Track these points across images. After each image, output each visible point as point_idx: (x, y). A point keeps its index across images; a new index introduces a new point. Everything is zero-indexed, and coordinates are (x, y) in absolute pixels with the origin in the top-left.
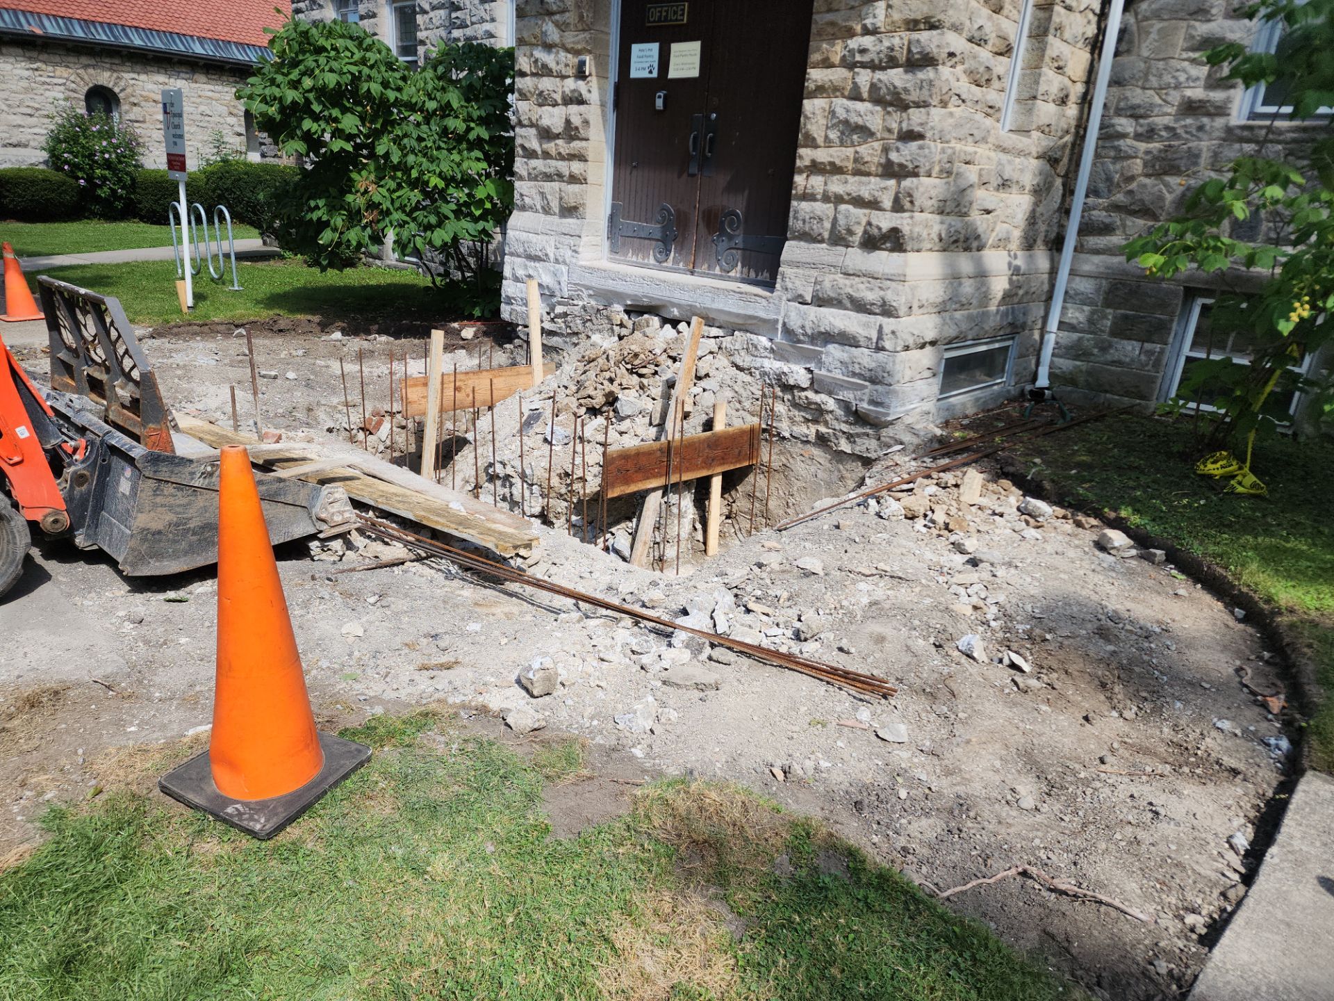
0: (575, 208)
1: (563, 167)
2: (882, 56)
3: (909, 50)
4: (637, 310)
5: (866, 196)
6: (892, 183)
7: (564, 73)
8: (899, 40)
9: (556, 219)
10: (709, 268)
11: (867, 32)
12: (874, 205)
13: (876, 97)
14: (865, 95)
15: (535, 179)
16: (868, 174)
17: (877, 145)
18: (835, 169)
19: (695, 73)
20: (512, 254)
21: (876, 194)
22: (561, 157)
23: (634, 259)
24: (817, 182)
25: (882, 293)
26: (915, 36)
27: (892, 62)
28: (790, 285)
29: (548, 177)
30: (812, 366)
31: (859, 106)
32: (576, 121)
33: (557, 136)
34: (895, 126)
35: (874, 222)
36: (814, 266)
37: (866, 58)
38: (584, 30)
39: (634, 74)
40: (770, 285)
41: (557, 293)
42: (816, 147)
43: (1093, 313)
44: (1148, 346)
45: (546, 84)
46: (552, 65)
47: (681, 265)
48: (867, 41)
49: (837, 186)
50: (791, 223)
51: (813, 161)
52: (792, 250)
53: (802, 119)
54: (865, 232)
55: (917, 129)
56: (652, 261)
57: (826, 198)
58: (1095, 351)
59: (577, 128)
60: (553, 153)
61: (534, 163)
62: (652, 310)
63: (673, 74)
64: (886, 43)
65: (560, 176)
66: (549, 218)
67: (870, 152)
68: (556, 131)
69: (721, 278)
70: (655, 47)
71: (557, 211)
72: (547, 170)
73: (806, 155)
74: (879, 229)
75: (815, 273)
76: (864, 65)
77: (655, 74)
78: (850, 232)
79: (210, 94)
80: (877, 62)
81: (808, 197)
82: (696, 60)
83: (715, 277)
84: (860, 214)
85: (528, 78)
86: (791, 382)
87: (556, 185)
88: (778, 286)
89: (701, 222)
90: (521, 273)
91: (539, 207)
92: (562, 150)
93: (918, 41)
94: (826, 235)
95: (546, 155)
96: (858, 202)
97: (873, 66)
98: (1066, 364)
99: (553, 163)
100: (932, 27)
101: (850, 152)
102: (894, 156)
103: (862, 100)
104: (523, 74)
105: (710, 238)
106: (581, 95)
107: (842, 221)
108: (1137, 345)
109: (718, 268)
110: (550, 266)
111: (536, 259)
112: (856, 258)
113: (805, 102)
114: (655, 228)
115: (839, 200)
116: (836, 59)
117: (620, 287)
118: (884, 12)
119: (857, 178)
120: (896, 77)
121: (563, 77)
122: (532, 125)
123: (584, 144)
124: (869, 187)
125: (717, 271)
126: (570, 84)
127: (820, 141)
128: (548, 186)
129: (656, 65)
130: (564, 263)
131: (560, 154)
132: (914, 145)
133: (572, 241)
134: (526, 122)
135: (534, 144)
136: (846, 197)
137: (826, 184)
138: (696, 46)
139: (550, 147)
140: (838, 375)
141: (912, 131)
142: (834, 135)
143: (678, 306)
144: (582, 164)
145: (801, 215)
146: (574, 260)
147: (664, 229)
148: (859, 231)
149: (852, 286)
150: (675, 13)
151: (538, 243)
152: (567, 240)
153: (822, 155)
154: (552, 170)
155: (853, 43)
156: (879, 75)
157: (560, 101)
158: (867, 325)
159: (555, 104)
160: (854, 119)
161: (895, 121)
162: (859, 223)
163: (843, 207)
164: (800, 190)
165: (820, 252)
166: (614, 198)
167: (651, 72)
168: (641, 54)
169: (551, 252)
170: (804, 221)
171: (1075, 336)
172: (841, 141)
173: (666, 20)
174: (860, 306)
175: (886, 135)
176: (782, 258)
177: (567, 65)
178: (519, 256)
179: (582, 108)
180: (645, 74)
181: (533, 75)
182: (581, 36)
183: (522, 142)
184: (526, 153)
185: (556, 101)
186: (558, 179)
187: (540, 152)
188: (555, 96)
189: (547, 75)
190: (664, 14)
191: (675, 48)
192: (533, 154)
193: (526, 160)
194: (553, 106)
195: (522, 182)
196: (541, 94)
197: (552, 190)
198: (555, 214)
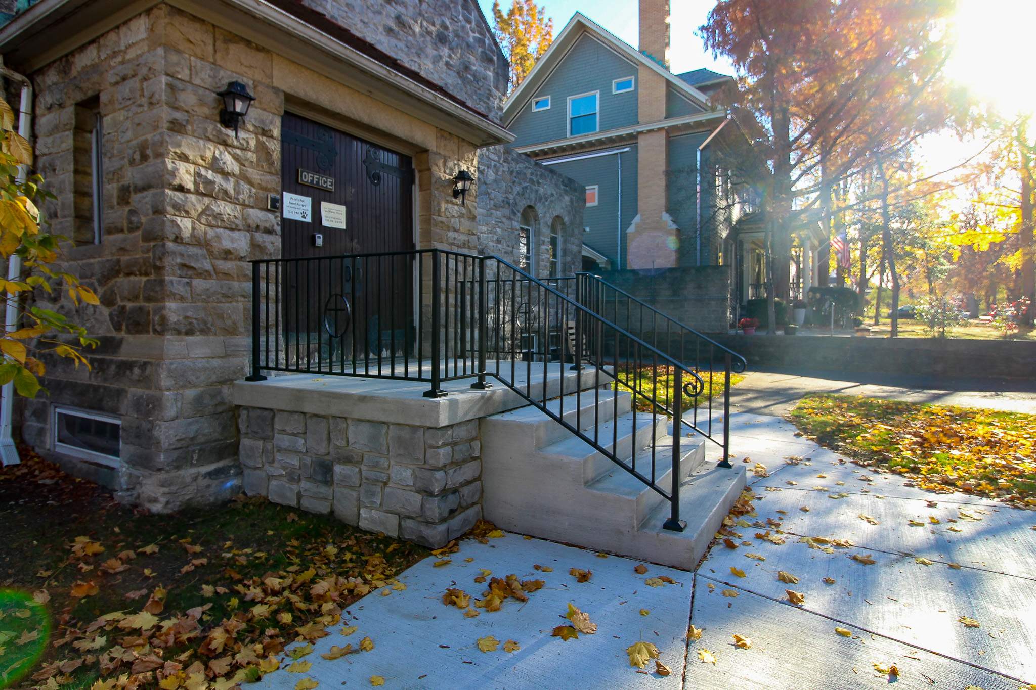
1: (251, 288)
7: (247, 202)
15: (207, 300)
19: (342, 226)
22: (248, 279)
29: (227, 298)
33: (240, 259)
38: (271, 173)
39: (285, 215)
45: (220, 207)
46: (232, 192)
60: (234, 273)
63: (325, 223)
65: (246, 297)
66: (233, 339)
68: (238, 254)
70: (308, 200)
71: (242, 330)
72: (226, 290)
77: (308, 219)
82: (343, 217)
85: (191, 195)
87: (240, 306)
92: (248, 272)
95: (224, 276)
99: (236, 284)
106: (273, 226)
121: (245, 206)
122: (199, 244)
126: (258, 215)
128: (229, 308)
129: (309, 213)
131: (245, 276)
134: (188, 240)
135: (206, 264)
138: (340, 209)
139: (231, 268)
150: (325, 182)
154: (235, 291)
155: (451, 234)
157: (241, 227)
159: (236, 229)
167: (302, 217)
168: (294, 202)
173: (317, 183)
179: (272, 237)
180: (299, 218)
182: (268, 177)
183: (183, 262)
184: (190, 273)
185: (237, 225)
186: (243, 299)
187: (213, 273)
188: (237, 221)
189: (223, 200)
190: (315, 180)
191: (325, 206)
192: (204, 275)
193: (187, 280)
194: (232, 230)
195: (185, 304)
196: (218, 216)
197: (236, 310)
198: (240, 334)
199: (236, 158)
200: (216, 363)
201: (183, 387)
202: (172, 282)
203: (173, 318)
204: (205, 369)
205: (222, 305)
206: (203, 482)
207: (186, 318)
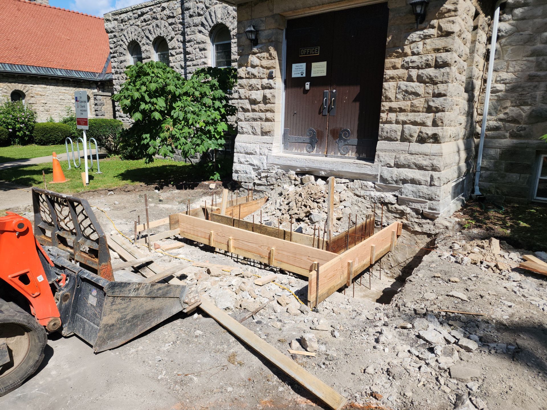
0: (269, 132)
1: (263, 115)
2: (422, 63)
3: (436, 61)
4: (302, 173)
5: (419, 121)
6: (432, 115)
7: (262, 77)
8: (431, 57)
9: (260, 137)
10: (335, 153)
11: (413, 54)
12: (423, 124)
13: (420, 79)
14: (415, 80)
15: (248, 120)
16: (419, 112)
17: (423, 100)
18: (401, 110)
19: (324, 74)
20: (238, 152)
21: (424, 120)
22: (262, 111)
23: (296, 151)
24: (392, 116)
25: (431, 161)
26: (439, 55)
27: (428, 66)
28: (382, 160)
29: (255, 120)
30: (397, 193)
31: (412, 84)
32: (269, 96)
33: (259, 103)
34: (431, 92)
35: (424, 131)
36: (394, 151)
37: (414, 65)
38: (272, 59)
39: (294, 76)
40: (372, 160)
41: (262, 168)
42: (391, 101)
43: (496, 162)
44: (523, 175)
45: (253, 81)
46: (256, 74)
47: (320, 153)
48: (415, 58)
49: (402, 117)
50: (380, 133)
51: (390, 108)
52: (381, 145)
53: (383, 90)
54: (419, 136)
55: (443, 92)
56: (305, 152)
57: (397, 122)
58: (499, 178)
59: (269, 99)
60: (257, 109)
61: (247, 114)
62: (310, 173)
63: (313, 75)
64: (424, 58)
65: (261, 119)
66: (255, 136)
67: (419, 102)
68: (258, 100)
69: (341, 157)
70: (304, 65)
71: (260, 133)
72: (255, 117)
73: (386, 105)
74: (427, 134)
75: (394, 154)
76: (413, 68)
77: (304, 75)
78: (411, 136)
79: (64, 91)
80: (420, 66)
81: (388, 122)
82: (325, 69)
83: (338, 157)
84: (417, 129)
85: (244, 80)
86: (387, 201)
87: (259, 123)
88: (376, 160)
89: (329, 135)
90: (242, 160)
91: (250, 132)
92: (262, 108)
93: (441, 57)
94: (399, 138)
95: (254, 110)
96: (415, 123)
97: (418, 68)
98: (486, 184)
99: (257, 114)
100: (447, 51)
101: (409, 103)
102: (431, 104)
103: (413, 81)
104: (241, 78)
105: (335, 141)
106: (271, 85)
107: (407, 132)
108: (518, 175)
109: (339, 153)
110: (257, 156)
111: (251, 154)
112: (415, 147)
113: (384, 83)
114: (307, 138)
115: (404, 123)
116: (399, 66)
117: (294, 164)
118: (422, 46)
119: (413, 113)
120: (431, 72)
121: (261, 78)
122: (246, 98)
123: (273, 105)
124: (420, 117)
125: (339, 154)
126: (265, 81)
127: (393, 99)
128: (255, 123)
129: (305, 72)
130: (265, 155)
131: (261, 110)
132: (441, 99)
133: (268, 146)
134: (243, 97)
135: (248, 106)
136: (408, 122)
137: (397, 116)
138: (325, 63)
139: (256, 107)
140: (411, 197)
141: (441, 93)
142: (400, 96)
143: (325, 171)
144: (272, 113)
145: (385, 130)
146: (270, 154)
147: (311, 138)
148: (416, 135)
149: (415, 159)
150: (314, 51)
151: (251, 148)
152: (266, 145)
153: (394, 105)
154: (257, 117)
155: (408, 59)
156: (421, 71)
157: (260, 88)
158: (424, 175)
159: (258, 89)
160: (410, 89)
161: (431, 89)
162: (416, 132)
163: (406, 126)
164: (384, 120)
165: (398, 145)
166: (285, 127)
167: (302, 75)
168: (297, 68)
169: (258, 151)
170: (387, 133)
171: (488, 172)
172: (404, 99)
173: (309, 54)
174: (420, 168)
175: (427, 95)
176: (377, 148)
177: (263, 74)
178: (241, 153)
179: (271, 90)
180: (300, 76)
181: (246, 78)
182: (271, 61)
183: (241, 106)
184: (244, 110)
185: (258, 88)
187: (250, 110)
188: (258, 86)
189: (254, 78)
190: (308, 51)
191: (314, 65)
192: (247, 111)
193: (243, 113)
194: (257, 90)
195: (242, 123)
196: (251, 86)
197: (257, 125)
198: (259, 135)
199: (258, 57)
202: (239, 114)
203: (239, 128)
205: (253, 122)
207: (242, 127)
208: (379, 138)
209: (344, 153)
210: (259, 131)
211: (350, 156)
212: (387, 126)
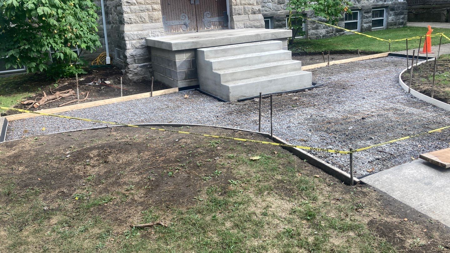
1: (149, 7)
5: (251, 3)
9: (150, 24)
10: (203, 29)
12: (253, 4)
15: (135, 12)
21: (253, 2)
23: (174, 32)
24: (238, 1)
29: (142, 11)
35: (254, 8)
36: (242, 20)
40: (232, 28)
49: (243, 1)
50: (233, 11)
52: (235, 18)
54: (252, 11)
56: (181, 30)
57: (241, 4)
60: (143, 2)
61: (134, 7)
66: (145, 24)
69: (207, 31)
71: (148, 21)
72: (141, 9)
74: (256, 9)
75: (243, 22)
78: (248, 11)
81: (236, 5)
87: (146, 13)
90: (137, 45)
91: (139, 21)
94: (243, 13)
95: (140, 4)
96: (249, 4)
99: (144, 6)
107: (246, 9)
109: (206, 28)
112: (252, 16)
115: (244, 4)
124: (251, 1)
128: (143, 14)
131: (147, 3)
135: (133, 1)
136: (246, 4)
137: (240, 1)
144: (158, 5)
145: (236, 10)
148: (250, 11)
149: (253, 23)
152: (157, 30)
154: (144, 9)
162: (250, 9)
163: (246, 6)
165: (243, 17)
169: (151, 35)
174: (256, 27)
176: (234, 20)
178: (133, 40)
183: (126, 1)
184: (129, 4)
186: (147, 11)
187: (136, 3)
192: (133, 4)
193: (129, 7)
195: (129, 14)
197: (145, 15)
198: (148, 23)
200: (140, 32)
201: (131, 40)
202: (124, 8)
203: (126, 19)
204: (137, 35)
205: (140, 13)
206: (139, 69)
207: (130, 19)
208: (233, 14)
209: (209, 28)
210: (147, 19)
211: (212, 29)
212: (236, 7)
